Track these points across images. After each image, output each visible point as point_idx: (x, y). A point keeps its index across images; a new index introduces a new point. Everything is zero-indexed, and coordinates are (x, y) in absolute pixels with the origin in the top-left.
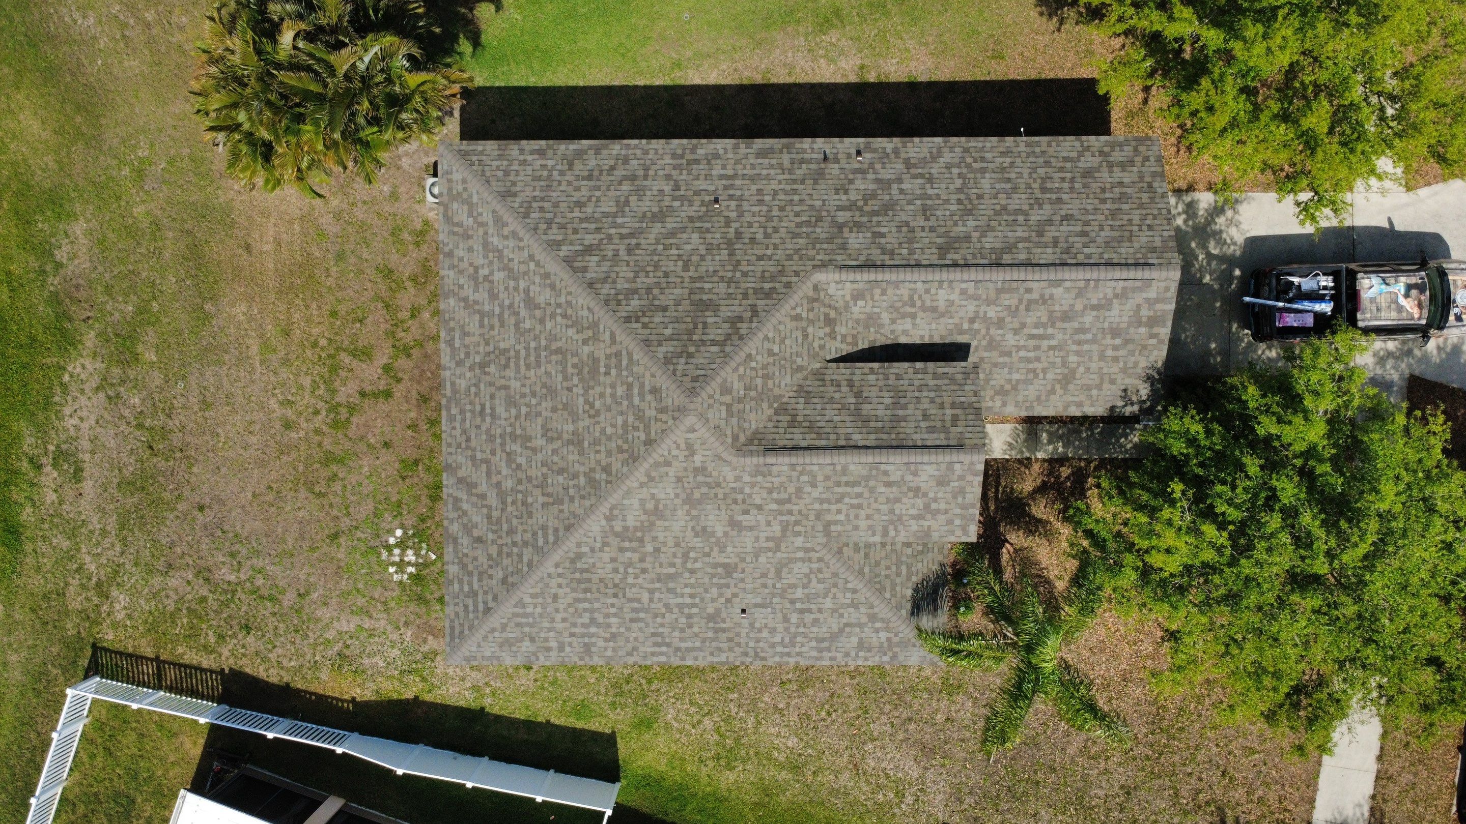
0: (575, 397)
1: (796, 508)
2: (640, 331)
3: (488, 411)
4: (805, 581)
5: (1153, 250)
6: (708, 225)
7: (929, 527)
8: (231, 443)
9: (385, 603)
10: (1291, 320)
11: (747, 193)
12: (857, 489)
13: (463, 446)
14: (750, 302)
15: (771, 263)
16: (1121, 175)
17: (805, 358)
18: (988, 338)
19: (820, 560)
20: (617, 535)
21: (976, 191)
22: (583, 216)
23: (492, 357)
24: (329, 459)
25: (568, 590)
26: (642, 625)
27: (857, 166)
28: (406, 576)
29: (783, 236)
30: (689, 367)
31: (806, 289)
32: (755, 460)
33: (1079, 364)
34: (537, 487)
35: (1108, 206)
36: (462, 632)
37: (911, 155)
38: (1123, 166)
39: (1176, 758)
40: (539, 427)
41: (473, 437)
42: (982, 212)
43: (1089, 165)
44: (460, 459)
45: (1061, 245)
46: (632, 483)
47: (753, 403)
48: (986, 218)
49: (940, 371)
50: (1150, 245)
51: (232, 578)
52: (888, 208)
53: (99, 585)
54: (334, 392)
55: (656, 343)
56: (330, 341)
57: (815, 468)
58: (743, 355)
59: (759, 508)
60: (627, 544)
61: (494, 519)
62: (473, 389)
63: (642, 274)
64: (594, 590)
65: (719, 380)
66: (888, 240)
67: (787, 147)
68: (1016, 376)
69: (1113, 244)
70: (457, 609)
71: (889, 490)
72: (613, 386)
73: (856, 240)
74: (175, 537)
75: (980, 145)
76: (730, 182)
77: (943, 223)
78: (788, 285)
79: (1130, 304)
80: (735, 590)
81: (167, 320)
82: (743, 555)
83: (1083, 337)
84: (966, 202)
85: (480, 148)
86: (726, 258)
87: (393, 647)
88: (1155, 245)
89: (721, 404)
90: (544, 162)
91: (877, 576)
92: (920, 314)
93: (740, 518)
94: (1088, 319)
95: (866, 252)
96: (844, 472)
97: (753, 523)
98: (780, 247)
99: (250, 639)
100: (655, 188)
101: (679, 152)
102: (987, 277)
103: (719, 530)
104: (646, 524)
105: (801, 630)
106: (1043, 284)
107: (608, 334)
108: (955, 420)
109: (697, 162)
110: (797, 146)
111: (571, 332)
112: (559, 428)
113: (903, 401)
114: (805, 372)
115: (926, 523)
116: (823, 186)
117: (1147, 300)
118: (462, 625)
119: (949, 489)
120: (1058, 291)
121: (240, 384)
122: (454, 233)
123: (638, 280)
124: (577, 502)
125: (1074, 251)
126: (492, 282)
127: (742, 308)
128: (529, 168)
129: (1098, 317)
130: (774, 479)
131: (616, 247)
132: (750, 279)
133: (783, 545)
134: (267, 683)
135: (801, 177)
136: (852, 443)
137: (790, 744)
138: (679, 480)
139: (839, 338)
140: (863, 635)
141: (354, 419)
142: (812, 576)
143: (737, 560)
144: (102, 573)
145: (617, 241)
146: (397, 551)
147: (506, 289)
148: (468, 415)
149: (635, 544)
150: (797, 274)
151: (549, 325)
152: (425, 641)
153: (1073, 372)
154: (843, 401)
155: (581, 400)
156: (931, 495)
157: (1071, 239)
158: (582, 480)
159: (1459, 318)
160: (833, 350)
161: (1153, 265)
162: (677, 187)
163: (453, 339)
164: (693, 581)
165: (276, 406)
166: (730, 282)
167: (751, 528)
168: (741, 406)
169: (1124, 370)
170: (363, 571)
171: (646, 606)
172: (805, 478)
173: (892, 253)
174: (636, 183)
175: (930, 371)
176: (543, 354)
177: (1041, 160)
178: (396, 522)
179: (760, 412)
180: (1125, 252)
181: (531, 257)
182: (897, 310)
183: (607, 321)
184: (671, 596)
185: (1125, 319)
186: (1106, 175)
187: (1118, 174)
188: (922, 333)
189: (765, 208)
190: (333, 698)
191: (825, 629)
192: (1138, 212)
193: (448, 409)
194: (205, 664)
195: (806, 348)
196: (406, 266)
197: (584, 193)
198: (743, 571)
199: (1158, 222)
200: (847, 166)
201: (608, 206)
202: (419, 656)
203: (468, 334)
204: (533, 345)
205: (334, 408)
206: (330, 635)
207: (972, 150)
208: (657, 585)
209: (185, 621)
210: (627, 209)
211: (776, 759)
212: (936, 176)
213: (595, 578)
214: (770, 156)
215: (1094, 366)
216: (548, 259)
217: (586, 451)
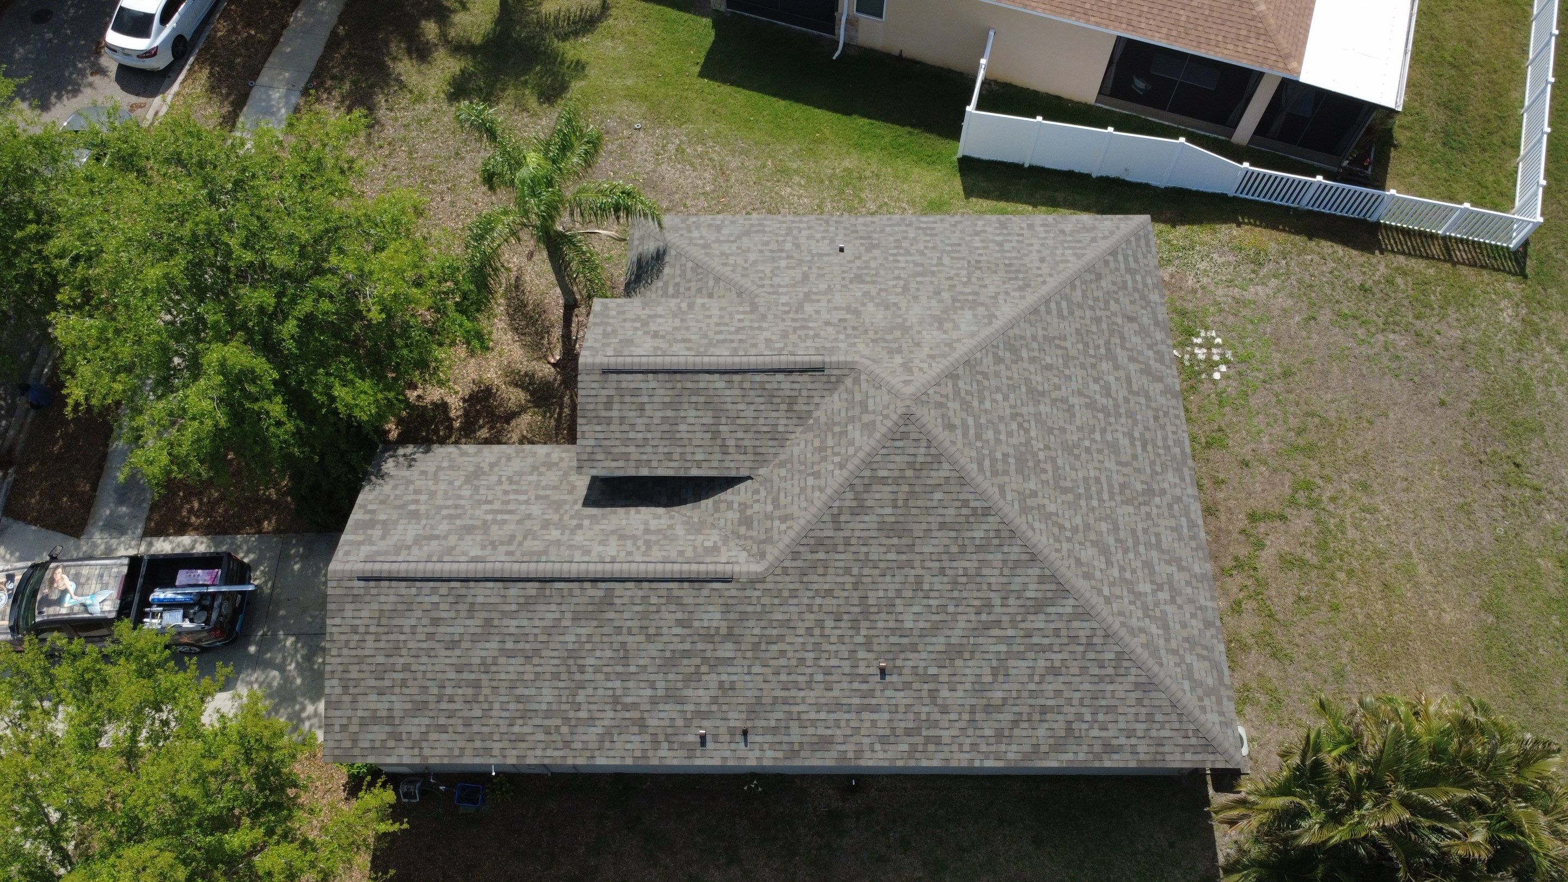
0: (1040, 438)
1: (788, 323)
2: (971, 497)
3: (1138, 443)
4: (777, 272)
5: (356, 598)
6: (893, 640)
7: (644, 309)
8: (1426, 468)
9: (1221, 310)
10: (202, 575)
11: (845, 685)
12: (721, 337)
13: (1161, 413)
14: (841, 534)
15: (815, 586)
16: (379, 706)
17: (775, 478)
18: (562, 511)
19: (761, 286)
20: (982, 304)
21: (561, 685)
22: (1049, 655)
23: (1141, 499)
24: (1310, 451)
25: (1030, 265)
26: (948, 242)
27: (705, 723)
28: (1203, 334)
29: (800, 624)
30: (912, 451)
31: (772, 552)
32: (834, 359)
33: (460, 488)
34: (1073, 358)
35: (402, 660)
36: (1138, 240)
37: (638, 738)
38: (375, 719)
39: (407, 182)
40: (1078, 415)
41: (1151, 420)
42: (556, 654)
43: (416, 721)
44: (1162, 400)
45: (466, 607)
46: (969, 343)
47: (837, 419)
48: (552, 646)
49: (621, 464)
50: (358, 606)
51: (1391, 336)
52: (670, 662)
53: (1537, 334)
54: (1317, 521)
55: (952, 481)
56: (1333, 577)
58: (850, 466)
60: (970, 298)
61: (1117, 334)
62: (1158, 469)
63: (972, 572)
64: (1002, 265)
65: (878, 435)
66: (673, 616)
67: (794, 753)
68: (534, 478)
69: (404, 607)
70: (1145, 261)
71: (687, 336)
72: (998, 441)
73: (712, 617)
74: (1465, 376)
75: (549, 753)
76: (867, 701)
77: (605, 639)
78: (795, 555)
79: (392, 540)
80: (851, 265)
81: (1538, 604)
82: (845, 290)
83: (452, 511)
84: (574, 669)
85: (1188, 756)
86: (870, 594)
87: (1205, 270)
88: (352, 606)
89: (874, 412)
90: (1103, 734)
91: (701, 280)
92: (639, 533)
94: (444, 527)
95: (701, 600)
96: (735, 350)
97: (834, 313)
98: (804, 608)
99: (1358, 281)
100: (960, 694)
101: (931, 747)
102: (557, 566)
103: (871, 308)
104: (951, 312)
105: (781, 239)
106: (492, 558)
107: (1009, 498)
108: (608, 405)
109: (908, 732)
110: (780, 755)
111: (1052, 508)
112: (1055, 411)
113: (666, 427)
114: (777, 461)
115: (647, 312)
116: (749, 693)
117: (371, 543)
118: (1138, 246)
119: (620, 337)
120: (476, 552)
121: (1429, 531)
122: (1205, 647)
123: (976, 564)
124: (1029, 334)
125: (451, 599)
126: (1152, 582)
127: (850, 526)
128: (1122, 725)
129: (432, 528)
130: (813, 344)
131: (1005, 610)
132: (841, 564)
133: (801, 296)
134: (1331, 240)
135: (778, 707)
136: (726, 377)
137: (789, 190)
138: (918, 345)
139: (736, 506)
140: (716, 235)
141: (1287, 491)
142: (769, 275)
143: (851, 286)
144: (1536, 344)
145: (1004, 618)
146: (1216, 358)
147: (1134, 572)
148: (1160, 443)
149: (962, 297)
150: (785, 572)
151: (1078, 520)
152: (1172, 276)
153: (468, 480)
154: (733, 428)
155: (1033, 433)
156: (640, 333)
157: (453, 614)
158: (1024, 353)
159: (10, 578)
160: (742, 492)
161: (360, 579)
162: (933, 693)
163: (1190, 528)
164: (896, 272)
165: (1382, 507)
166: (866, 561)
167: (836, 309)
168: (850, 413)
169: (409, 482)
170: (1249, 340)
171: (945, 255)
173: (670, 598)
174: (984, 702)
175: (632, 464)
176: (1082, 491)
177: (475, 729)
178: (1221, 386)
179: (829, 412)
180: (389, 595)
181: (1108, 601)
182: (666, 537)
183: (1012, 511)
184: (919, 261)
185: (400, 527)
186: (397, 706)
187: (382, 708)
188: (640, 516)
189: (823, 662)
190: (1260, 226)
191: (756, 239)
192: (367, 652)
193: (1183, 452)
194: (1401, 258)
195: (775, 488)
196: (1254, 659)
197: (1050, 687)
198: (843, 279)
199: (344, 637)
200: (718, 723)
201: (1018, 667)
202: (1177, 262)
203: (1173, 529)
204: (1095, 503)
205: (1313, 504)
206: (1274, 282)
207: (560, 745)
208: (935, 269)
209: (1433, 297)
210: (994, 663)
211: (802, 177)
212: (608, 707)
213: (1002, 274)
214: (815, 739)
215: (443, 486)
216: (1088, 595)
217: (1023, 382)
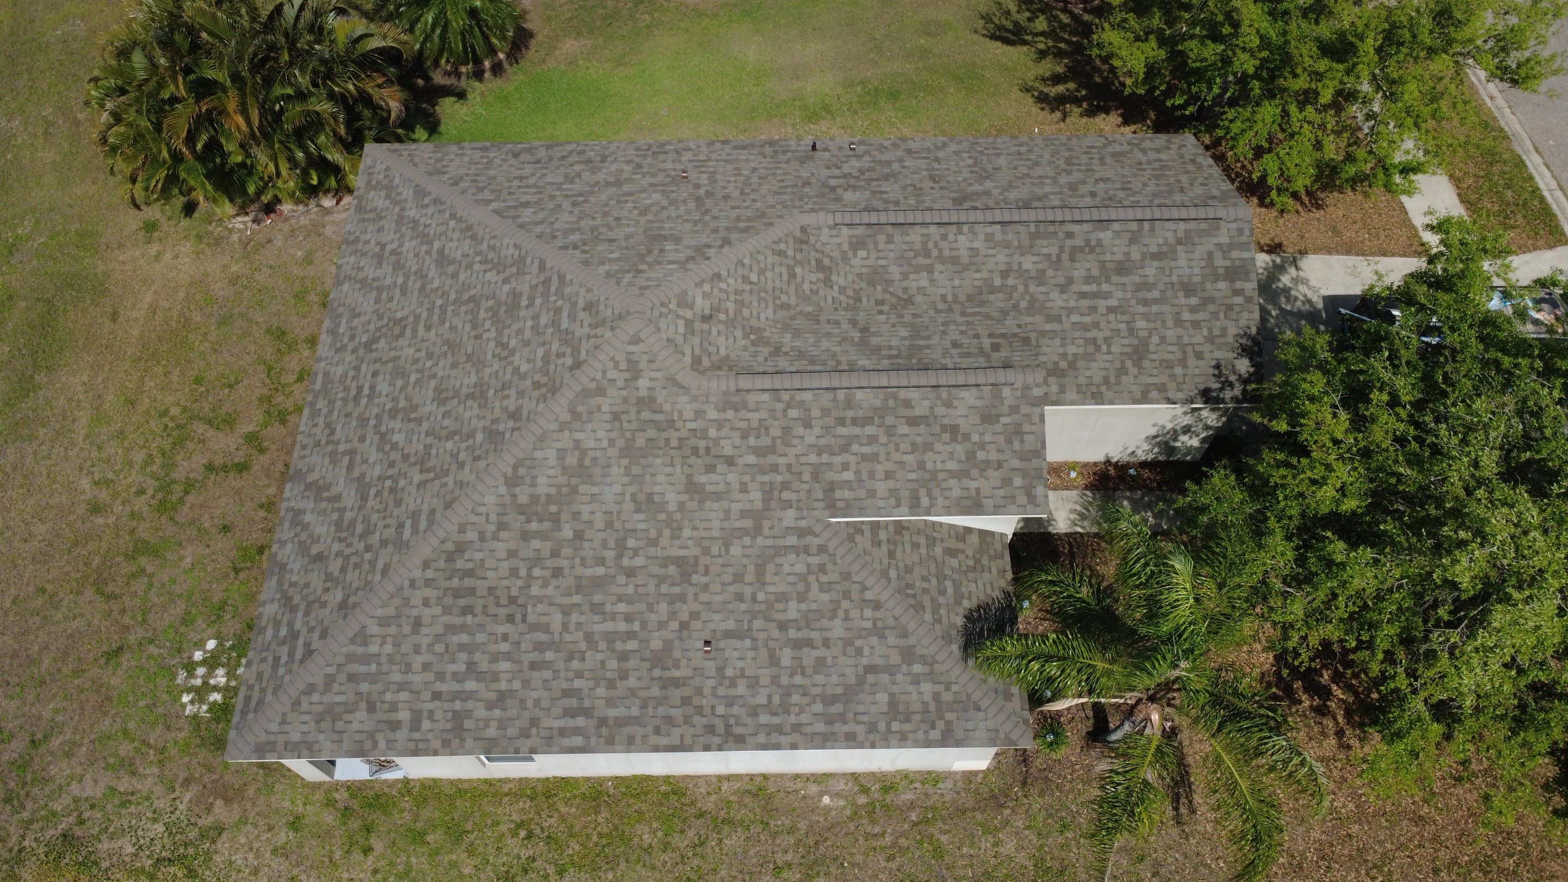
0: (484, 344)
1: (782, 461)
2: (578, 255)
3: (366, 392)
4: (801, 587)
6: (673, 188)
9: (162, 751)
11: (721, 169)
13: (323, 442)
14: (720, 235)
15: (749, 210)
16: (1157, 155)
17: (793, 297)
19: (822, 549)
20: (521, 510)
21: (991, 166)
22: (523, 184)
23: (384, 330)
24: (139, 549)
25: (438, 610)
26: (548, 674)
27: (851, 153)
28: (205, 707)
29: (764, 194)
30: (638, 280)
32: (723, 384)
33: (1150, 332)
34: (415, 464)
35: (1148, 173)
38: (1157, 150)
41: (339, 428)
42: (1000, 178)
43: (1118, 150)
45: (1100, 196)
48: (1006, 181)
50: (1208, 195)
52: (889, 176)
54: (172, 467)
55: (596, 264)
56: (185, 409)
57: (808, 396)
58: (709, 271)
59: (730, 461)
62: (351, 374)
63: (587, 219)
64: (478, 610)
66: (891, 195)
67: (770, 143)
69: (1161, 195)
71: (915, 430)
73: (852, 196)
77: (956, 185)
78: (769, 224)
79: (1199, 252)
80: (694, 606)
82: (705, 543)
83: (1149, 295)
84: (981, 172)
86: (694, 208)
88: (1213, 194)
89: (678, 316)
90: (486, 154)
92: (938, 267)
93: (703, 479)
94: (1151, 271)
95: (864, 203)
96: (849, 404)
98: (760, 200)
100: (613, 168)
103: (672, 498)
104: (564, 490)
105: (798, 679)
106: (1086, 227)
107: (536, 265)
108: (996, 347)
109: (665, 153)
111: (489, 276)
112: (458, 384)
113: (924, 334)
116: (812, 165)
117: (1219, 245)
119: (998, 428)
120: (1106, 236)
123: (582, 222)
124: (467, 468)
126: (400, 254)
127: (710, 240)
128: (467, 158)
129: (1162, 269)
130: (750, 415)
131: (559, 203)
132: (721, 221)
133: (767, 524)
135: (785, 160)
136: (858, 367)
140: (896, 689)
141: (189, 499)
143: (695, 551)
145: (561, 199)
146: (201, 671)
148: (338, 404)
149: (546, 525)
150: (780, 217)
154: (844, 335)
155: (492, 344)
156: (975, 438)
157: (1111, 192)
158: (479, 437)
162: (639, 167)
163: (338, 326)
164: (630, 590)
165: (88, 486)
166: (696, 222)
167: (717, 496)
168: (706, 327)
170: (142, 703)
171: (557, 637)
172: (793, 413)
173: (896, 203)
174: (591, 165)
176: (451, 308)
177: (1062, 148)
178: (211, 630)
179: (731, 339)
181: (453, 216)
182: (908, 262)
184: (596, 618)
186: (1140, 155)
187: (1153, 155)
189: (742, 178)
192: (1184, 175)
193: (313, 407)
195: (793, 287)
197: (527, 171)
198: (707, 573)
199: (1212, 181)
200: (839, 154)
201: (554, 179)
203: (358, 315)
204: (439, 303)
205: (165, 487)
206: (60, 804)
210: (577, 180)
212: (944, 158)
213: (481, 586)
217: (490, 401)
